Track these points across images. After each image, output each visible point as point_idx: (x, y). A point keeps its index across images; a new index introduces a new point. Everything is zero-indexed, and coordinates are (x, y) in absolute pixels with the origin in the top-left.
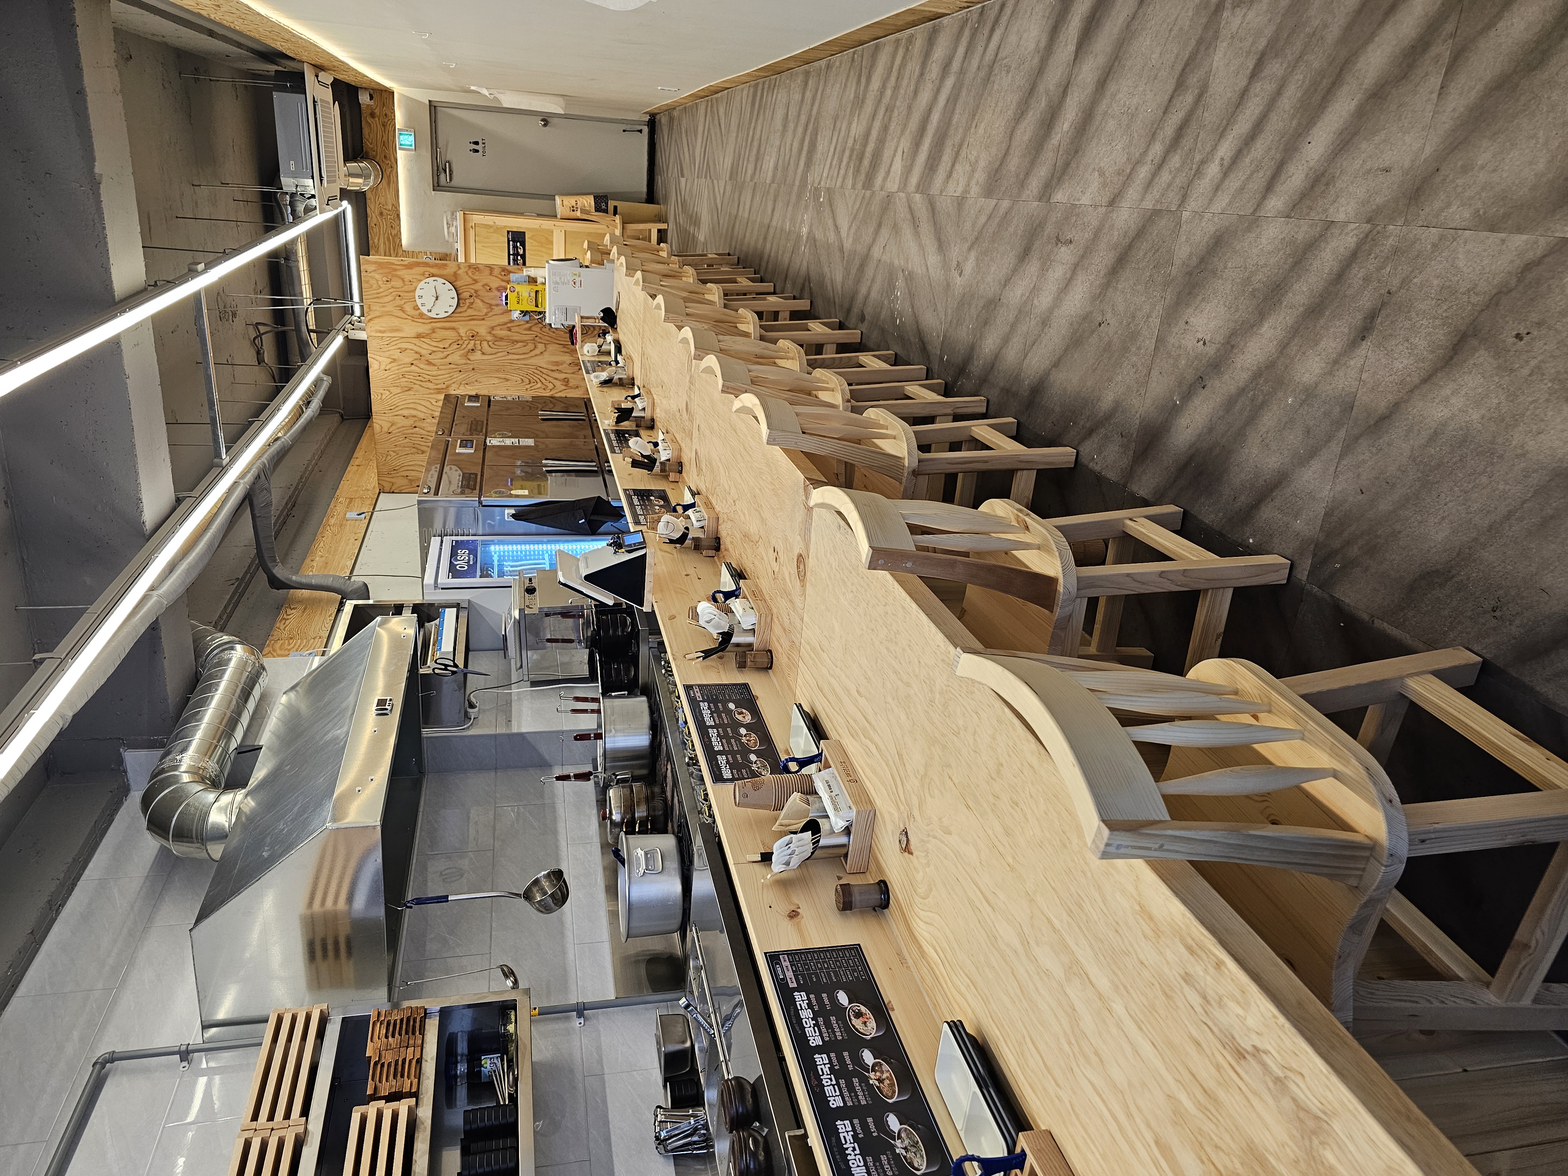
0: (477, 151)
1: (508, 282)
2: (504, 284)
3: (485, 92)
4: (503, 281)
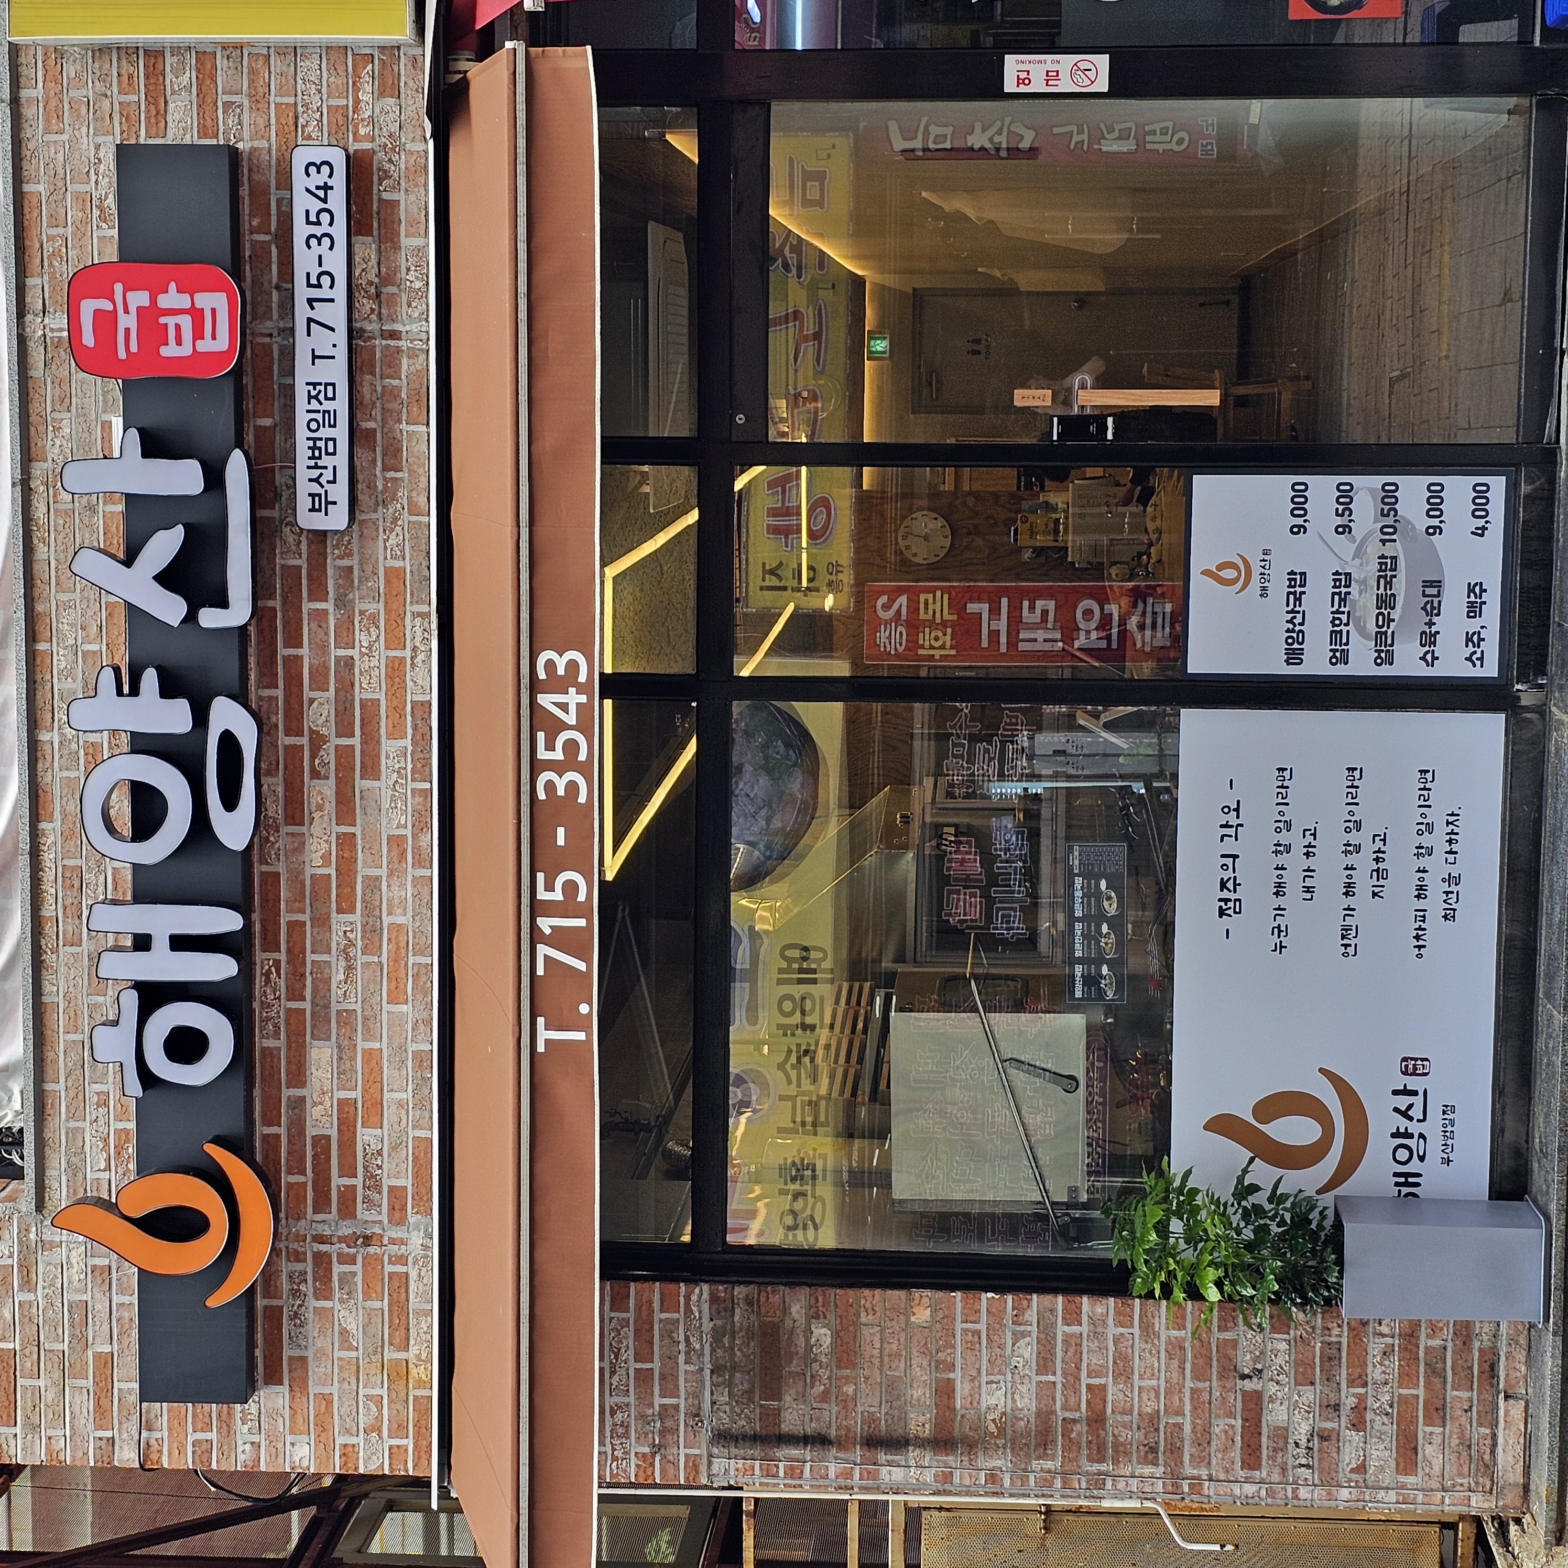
0: (979, 352)
1: (1019, 511)
2: (1013, 515)
3: (998, 274)
4: (1011, 511)
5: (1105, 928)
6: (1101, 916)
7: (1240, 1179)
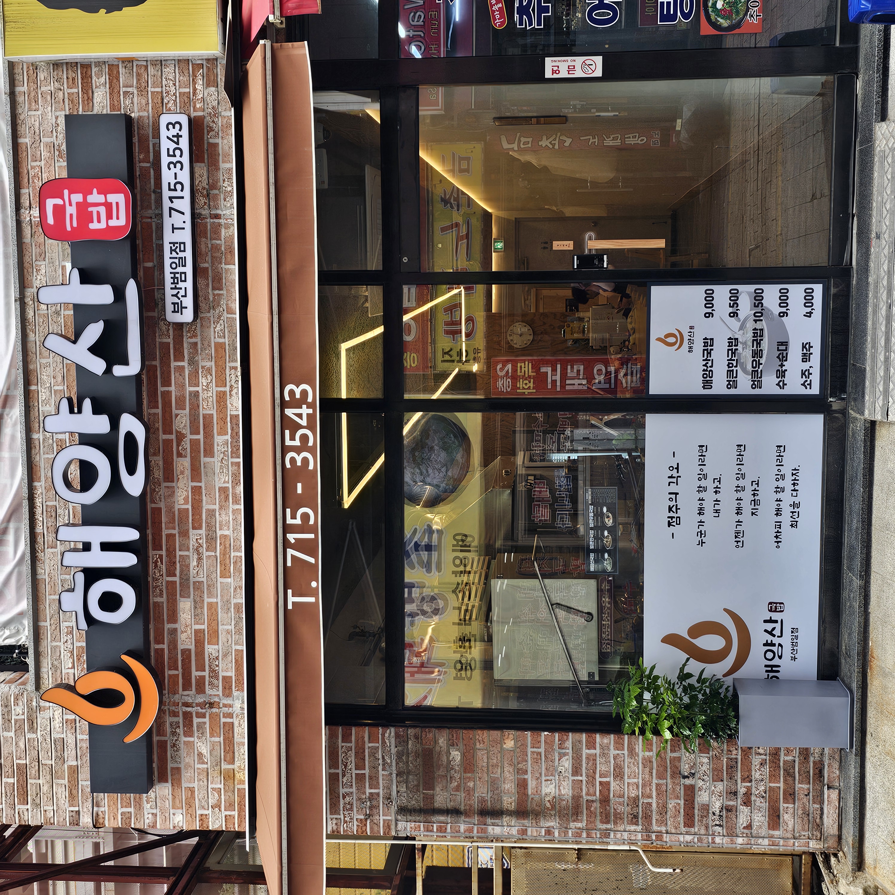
5: (606, 533)
6: (604, 527)
7: (682, 669)
